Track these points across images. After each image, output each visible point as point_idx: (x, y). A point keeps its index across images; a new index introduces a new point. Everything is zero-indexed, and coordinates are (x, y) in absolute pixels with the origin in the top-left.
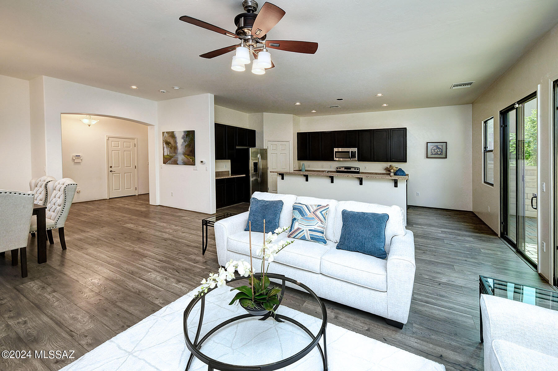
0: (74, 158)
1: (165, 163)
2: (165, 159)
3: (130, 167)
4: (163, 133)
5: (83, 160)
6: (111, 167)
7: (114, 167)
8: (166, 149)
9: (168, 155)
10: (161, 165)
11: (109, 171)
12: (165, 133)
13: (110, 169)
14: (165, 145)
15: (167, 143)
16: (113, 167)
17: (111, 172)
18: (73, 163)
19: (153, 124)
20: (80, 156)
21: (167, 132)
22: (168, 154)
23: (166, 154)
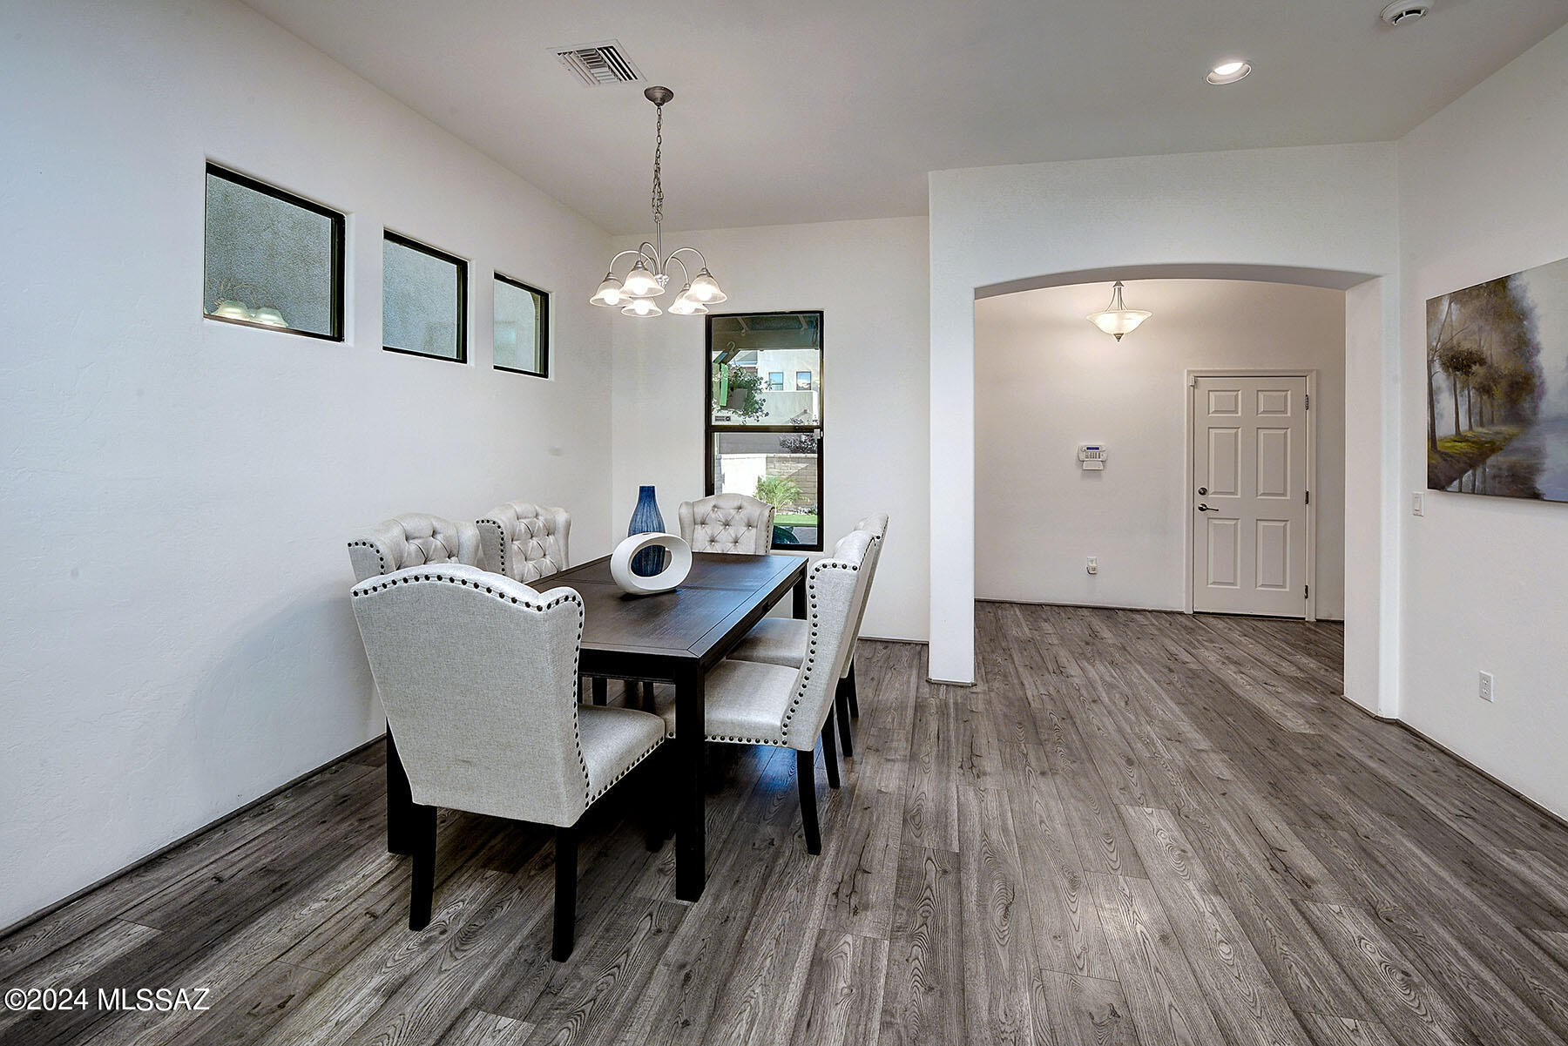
0: (1082, 457)
1: (1437, 482)
2: (1438, 459)
3: (1284, 494)
4: (1433, 304)
5: (1108, 464)
6: (1203, 492)
7: (1215, 493)
8: (1446, 402)
9: (1459, 437)
10: (1417, 497)
11: (1196, 508)
12: (1445, 304)
13: (1200, 500)
14: (1441, 378)
15: (1458, 363)
16: (1211, 490)
17: (1201, 509)
18: (1080, 471)
19: (1377, 273)
20: (1098, 449)
21: (1456, 297)
22: (1464, 426)
23: (1446, 428)
